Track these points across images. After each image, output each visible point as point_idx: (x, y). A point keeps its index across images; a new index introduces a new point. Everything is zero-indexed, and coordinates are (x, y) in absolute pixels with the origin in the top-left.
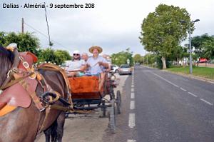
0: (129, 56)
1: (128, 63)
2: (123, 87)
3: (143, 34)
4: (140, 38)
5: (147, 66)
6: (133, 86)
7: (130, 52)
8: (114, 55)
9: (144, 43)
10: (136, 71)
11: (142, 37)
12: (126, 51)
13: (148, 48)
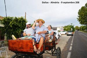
0: (72, 27)
1: (72, 30)
2: (67, 42)
3: (79, 17)
4: (78, 19)
5: (82, 32)
6: (72, 42)
7: (73, 25)
8: (65, 26)
9: (79, 21)
10: (76, 34)
11: (78, 18)
12: (70, 25)
13: (81, 23)
